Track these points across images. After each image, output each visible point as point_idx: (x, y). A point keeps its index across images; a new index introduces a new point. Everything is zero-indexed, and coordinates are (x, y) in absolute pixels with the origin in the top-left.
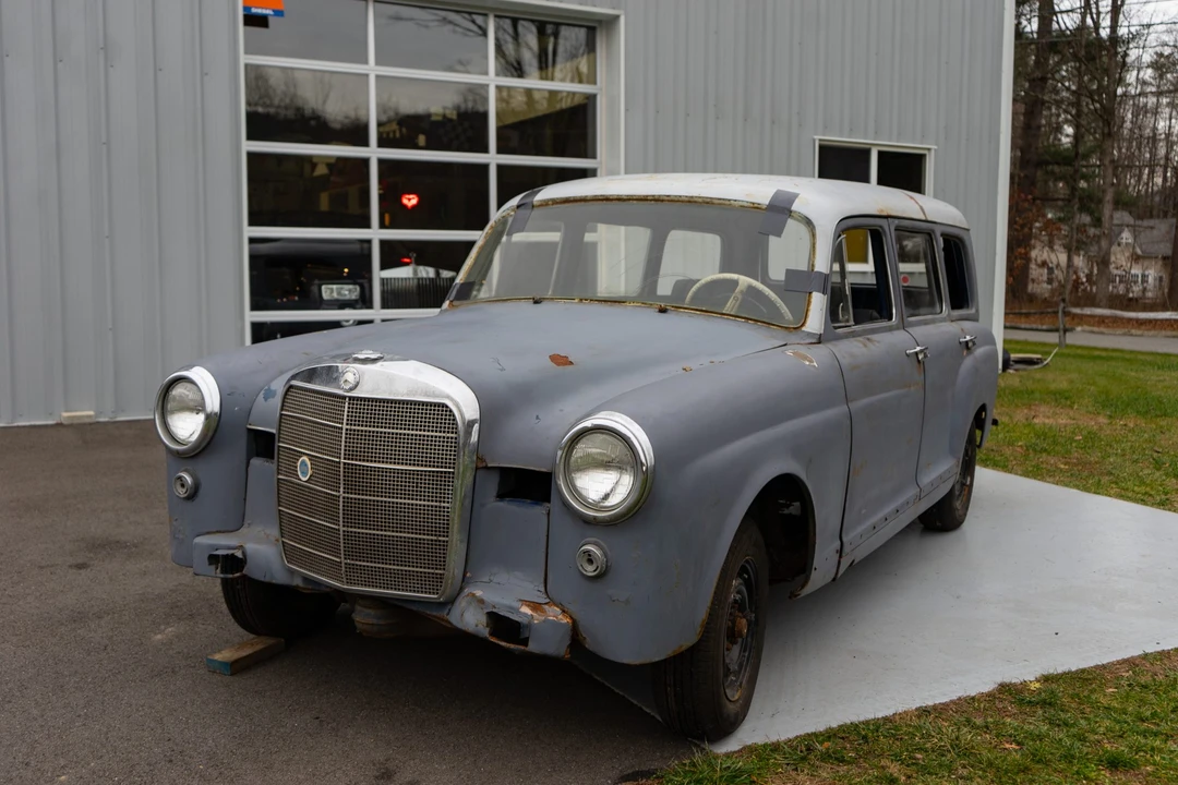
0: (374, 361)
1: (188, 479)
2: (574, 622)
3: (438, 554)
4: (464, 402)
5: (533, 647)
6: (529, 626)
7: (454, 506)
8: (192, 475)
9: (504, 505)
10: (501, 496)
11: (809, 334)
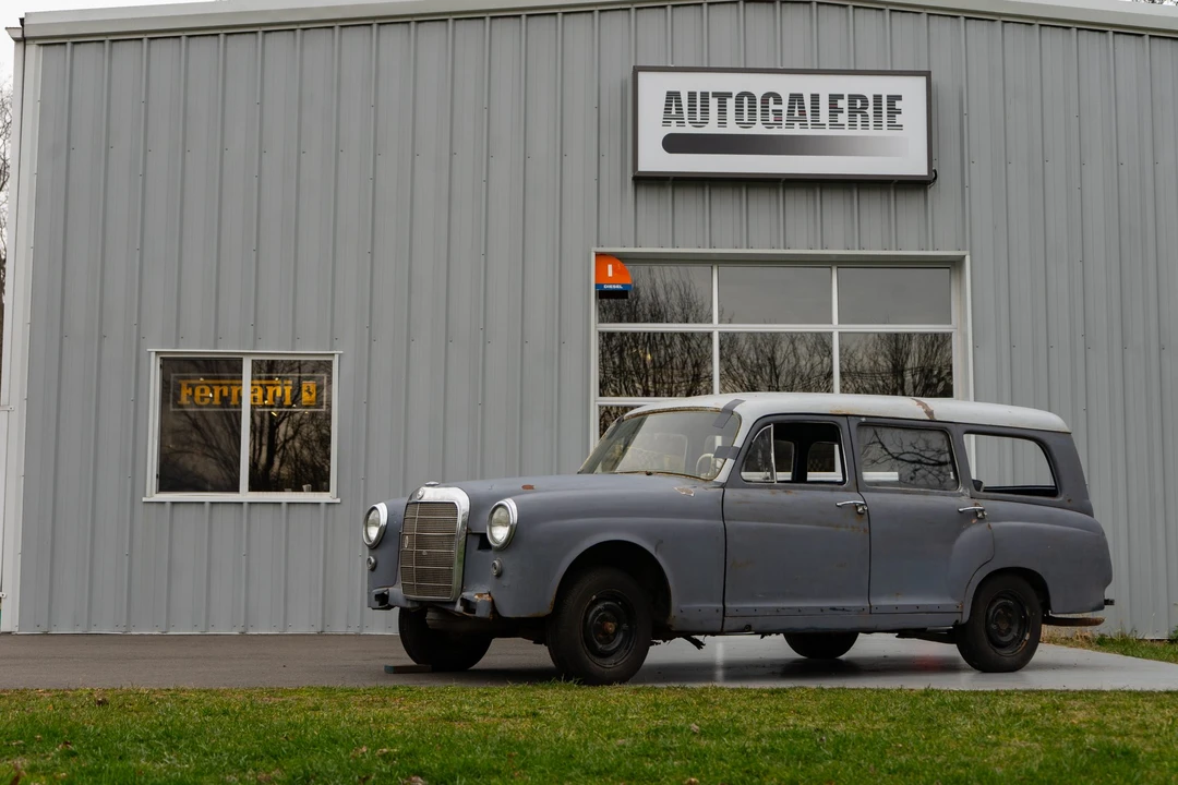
0: (433, 486)
1: (373, 560)
2: (493, 601)
3: (448, 576)
4: (462, 501)
5: (478, 614)
6: (475, 603)
7: (456, 551)
8: (375, 558)
9: (480, 552)
10: (479, 549)
11: (716, 483)
